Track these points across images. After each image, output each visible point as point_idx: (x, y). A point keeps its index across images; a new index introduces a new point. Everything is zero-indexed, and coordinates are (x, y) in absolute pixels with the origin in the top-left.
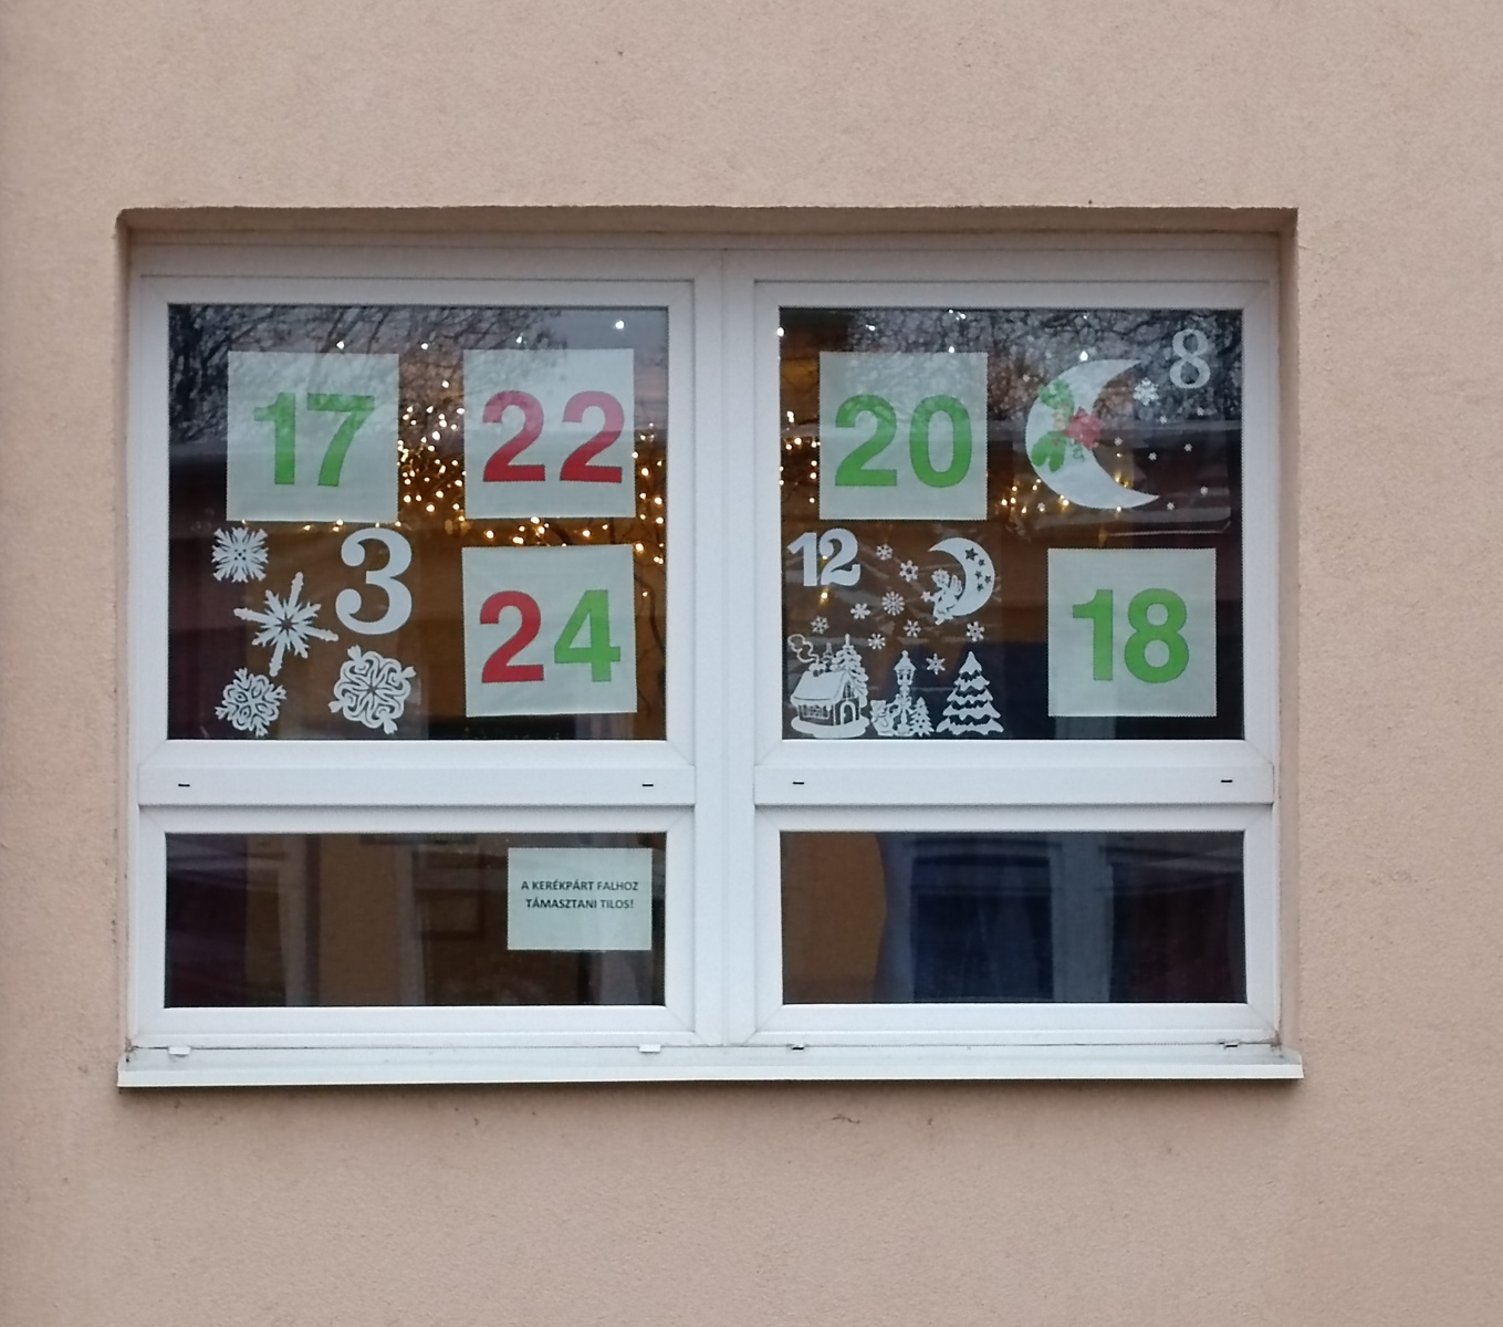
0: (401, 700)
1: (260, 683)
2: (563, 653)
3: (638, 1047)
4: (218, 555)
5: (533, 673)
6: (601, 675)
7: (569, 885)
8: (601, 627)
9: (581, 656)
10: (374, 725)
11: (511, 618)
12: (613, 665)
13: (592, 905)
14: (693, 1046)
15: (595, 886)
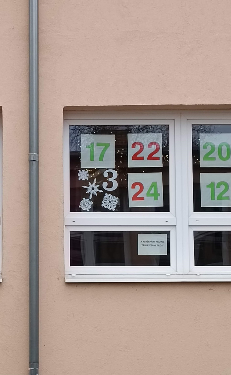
0: (116, 204)
1: (87, 200)
2: (148, 194)
3: (166, 275)
4: (79, 175)
5: (142, 199)
6: (156, 199)
7: (150, 241)
8: (156, 189)
9: (152, 195)
10: (111, 209)
11: (138, 188)
12: (159, 197)
13: (155, 245)
14: (177, 275)
15: (155, 242)
